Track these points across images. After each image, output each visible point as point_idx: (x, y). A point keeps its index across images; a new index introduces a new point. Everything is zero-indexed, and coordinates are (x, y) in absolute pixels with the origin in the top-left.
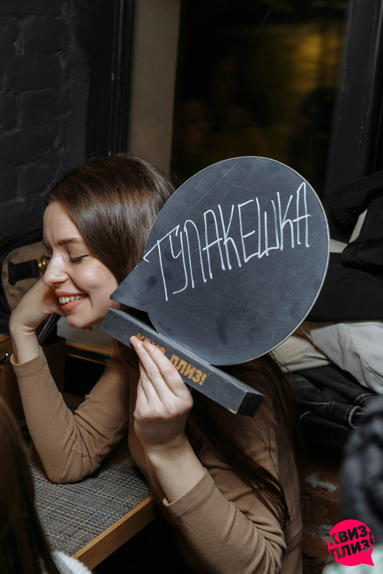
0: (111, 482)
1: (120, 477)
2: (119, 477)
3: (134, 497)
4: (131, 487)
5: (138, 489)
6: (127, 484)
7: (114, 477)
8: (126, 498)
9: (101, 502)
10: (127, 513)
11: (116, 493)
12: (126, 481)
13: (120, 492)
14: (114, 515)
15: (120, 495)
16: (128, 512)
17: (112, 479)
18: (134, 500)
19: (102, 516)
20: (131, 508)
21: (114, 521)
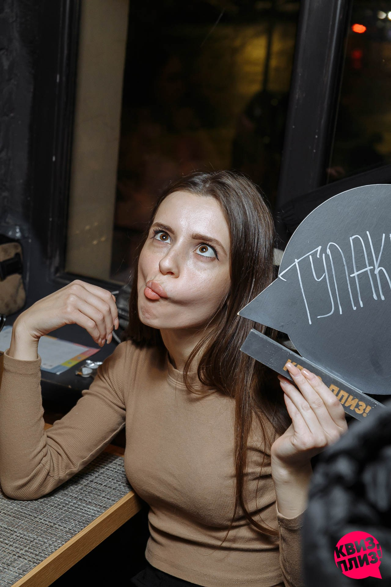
0: (52, 506)
1: (62, 501)
3: (76, 522)
4: (74, 511)
5: (81, 514)
6: (70, 509)
8: (69, 523)
9: (42, 527)
10: (69, 540)
11: (58, 518)
12: (68, 505)
13: (62, 517)
14: (55, 542)
15: (62, 520)
16: (70, 538)
17: (54, 502)
18: (77, 526)
19: (43, 543)
20: (74, 534)
21: (56, 548)
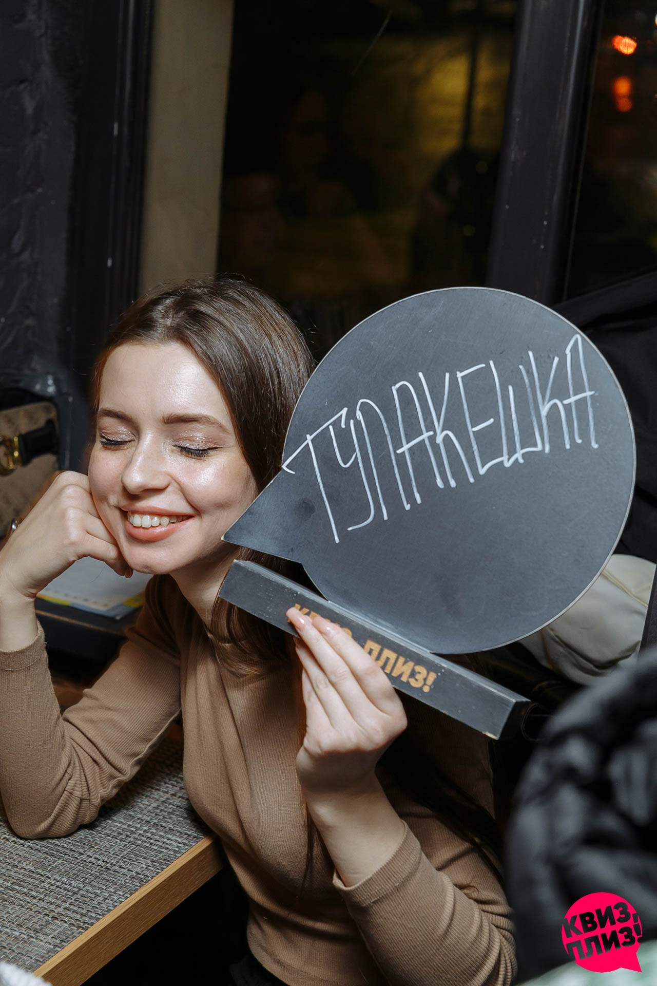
0: (109, 836)
1: (126, 827)
2: (124, 826)
3: (149, 861)
4: (145, 844)
5: (156, 848)
6: (138, 839)
7: (114, 827)
8: (136, 863)
9: (92, 870)
10: (136, 890)
11: (118, 855)
12: (135, 834)
13: (125, 852)
14: (114, 894)
15: (125, 858)
16: (139, 888)
17: (111, 830)
18: (149, 868)
19: (93, 896)
20: (144, 881)
21: (115, 904)
